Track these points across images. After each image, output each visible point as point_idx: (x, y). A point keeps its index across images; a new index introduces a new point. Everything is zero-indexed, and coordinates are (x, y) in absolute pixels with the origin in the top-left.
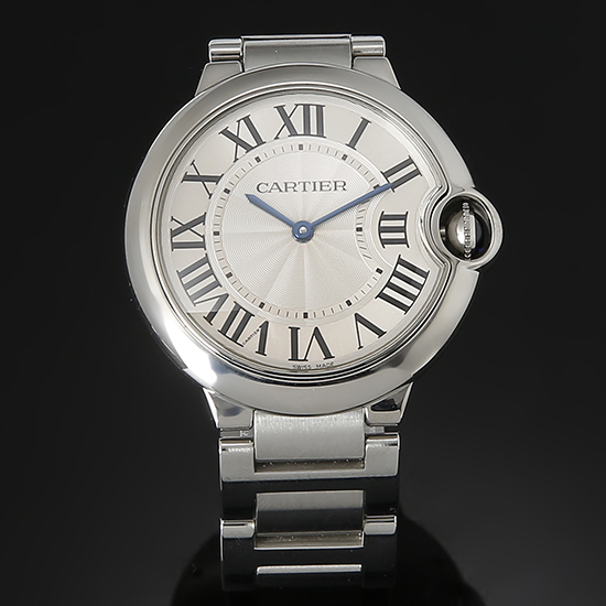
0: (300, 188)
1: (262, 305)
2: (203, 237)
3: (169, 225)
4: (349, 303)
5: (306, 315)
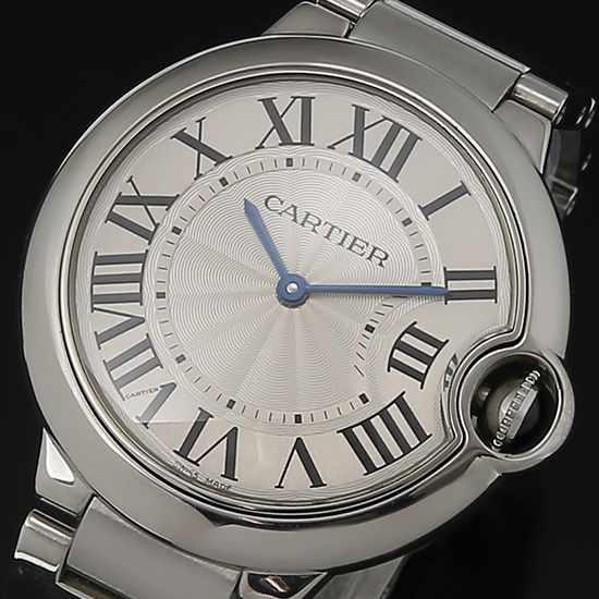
0: (323, 230)
1: (181, 359)
2: (157, 226)
3: (119, 186)
4: (298, 419)
5: (231, 404)
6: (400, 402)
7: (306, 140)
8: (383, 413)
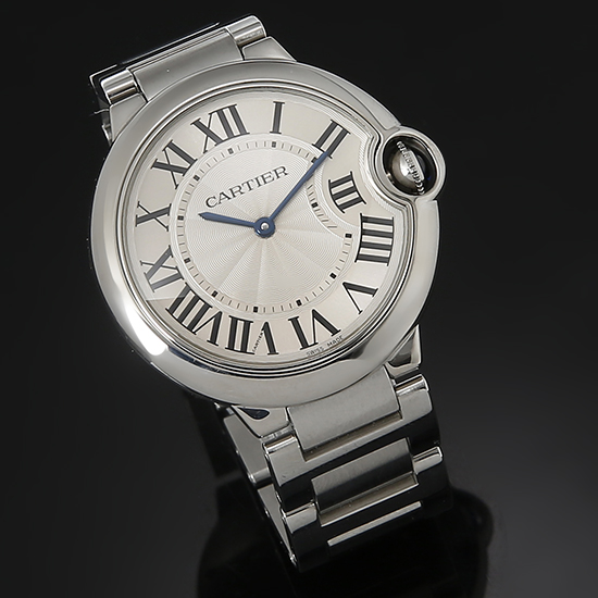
0: (245, 188)
1: (256, 309)
2: (176, 268)
3: (140, 271)
4: (333, 276)
5: (299, 303)
6: (364, 220)
7: (192, 161)
8: (364, 232)
